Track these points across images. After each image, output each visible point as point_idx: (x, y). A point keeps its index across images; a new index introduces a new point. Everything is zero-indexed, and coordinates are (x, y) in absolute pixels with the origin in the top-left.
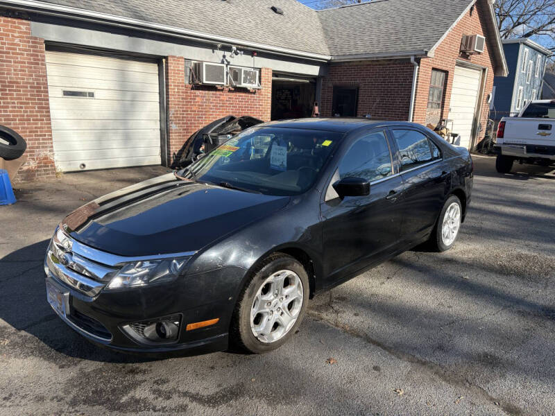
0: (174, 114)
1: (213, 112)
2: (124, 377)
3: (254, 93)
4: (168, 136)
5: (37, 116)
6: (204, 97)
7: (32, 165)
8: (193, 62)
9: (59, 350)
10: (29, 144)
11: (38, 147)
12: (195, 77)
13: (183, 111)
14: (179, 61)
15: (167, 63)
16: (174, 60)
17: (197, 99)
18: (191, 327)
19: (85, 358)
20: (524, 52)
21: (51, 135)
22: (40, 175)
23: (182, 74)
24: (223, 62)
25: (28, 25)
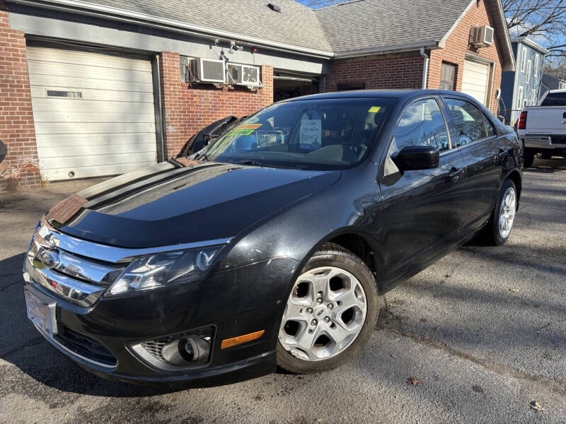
0: (170, 115)
1: (212, 113)
2: (141, 417)
3: (256, 92)
4: (165, 139)
5: (18, 118)
6: (202, 96)
7: (15, 173)
8: (189, 58)
9: (49, 383)
10: (10, 149)
11: (20, 153)
12: (191, 74)
13: (180, 112)
14: (174, 57)
15: (161, 59)
16: (168, 56)
17: (195, 99)
18: (227, 343)
19: (85, 392)
20: (522, 50)
21: (35, 140)
22: (24, 184)
23: (178, 72)
24: (221, 59)
25: (6, 16)
